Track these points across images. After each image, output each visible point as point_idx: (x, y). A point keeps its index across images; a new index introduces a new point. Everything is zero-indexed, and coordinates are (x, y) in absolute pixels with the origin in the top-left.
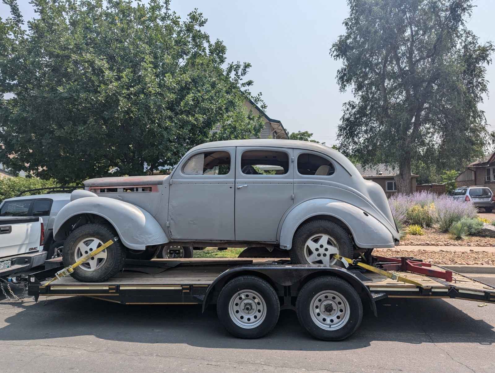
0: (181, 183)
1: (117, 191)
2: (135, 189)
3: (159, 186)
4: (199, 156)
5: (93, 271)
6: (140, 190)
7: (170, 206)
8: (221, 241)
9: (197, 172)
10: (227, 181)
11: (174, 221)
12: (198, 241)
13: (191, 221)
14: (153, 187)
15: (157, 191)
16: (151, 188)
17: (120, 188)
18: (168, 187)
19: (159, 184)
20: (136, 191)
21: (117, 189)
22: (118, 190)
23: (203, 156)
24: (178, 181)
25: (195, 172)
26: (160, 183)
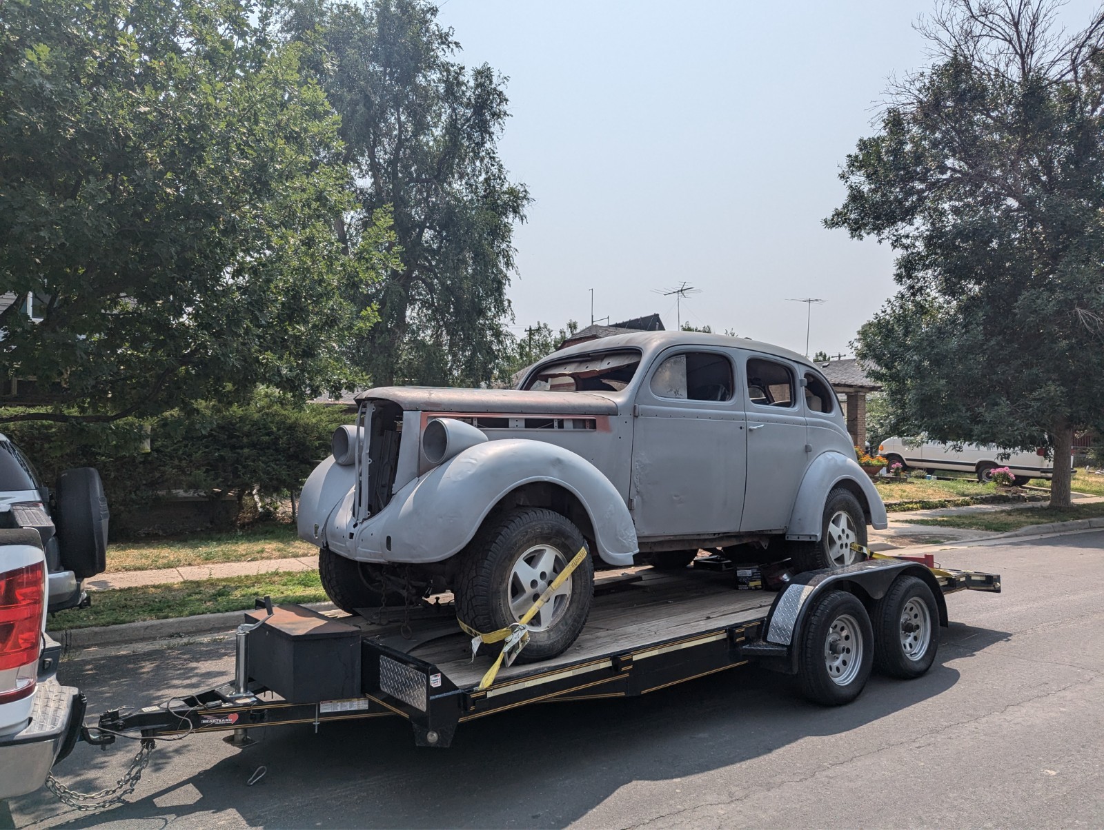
0: (657, 414)
1: (508, 427)
2: (556, 424)
3: (612, 419)
4: (678, 359)
5: (548, 631)
6: (568, 425)
7: (635, 464)
8: (715, 534)
9: (676, 393)
10: (736, 415)
11: (642, 497)
12: (678, 538)
13: (675, 496)
14: (599, 420)
15: (607, 429)
16: (594, 421)
17: (517, 420)
18: (630, 422)
19: (609, 415)
20: (559, 427)
21: (507, 420)
22: (511, 423)
23: (683, 359)
24: (650, 409)
25: (673, 392)
26: (612, 411)
